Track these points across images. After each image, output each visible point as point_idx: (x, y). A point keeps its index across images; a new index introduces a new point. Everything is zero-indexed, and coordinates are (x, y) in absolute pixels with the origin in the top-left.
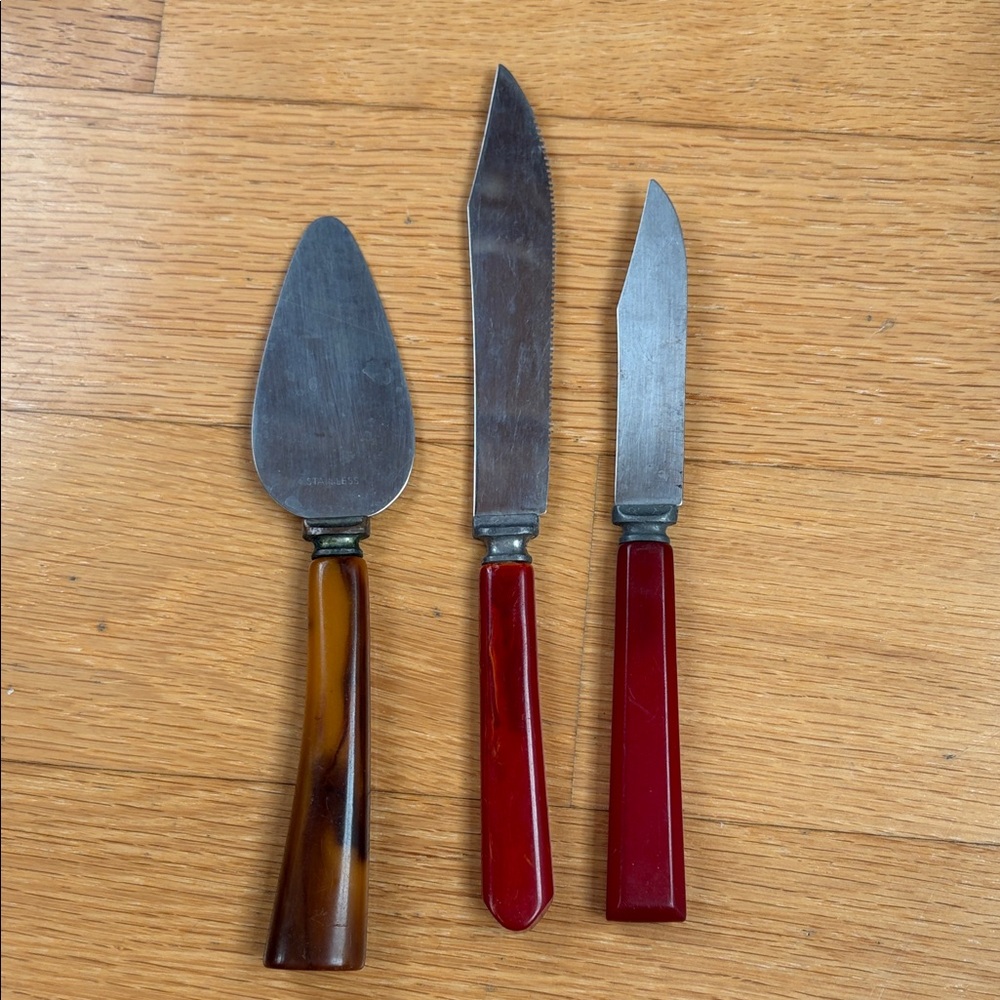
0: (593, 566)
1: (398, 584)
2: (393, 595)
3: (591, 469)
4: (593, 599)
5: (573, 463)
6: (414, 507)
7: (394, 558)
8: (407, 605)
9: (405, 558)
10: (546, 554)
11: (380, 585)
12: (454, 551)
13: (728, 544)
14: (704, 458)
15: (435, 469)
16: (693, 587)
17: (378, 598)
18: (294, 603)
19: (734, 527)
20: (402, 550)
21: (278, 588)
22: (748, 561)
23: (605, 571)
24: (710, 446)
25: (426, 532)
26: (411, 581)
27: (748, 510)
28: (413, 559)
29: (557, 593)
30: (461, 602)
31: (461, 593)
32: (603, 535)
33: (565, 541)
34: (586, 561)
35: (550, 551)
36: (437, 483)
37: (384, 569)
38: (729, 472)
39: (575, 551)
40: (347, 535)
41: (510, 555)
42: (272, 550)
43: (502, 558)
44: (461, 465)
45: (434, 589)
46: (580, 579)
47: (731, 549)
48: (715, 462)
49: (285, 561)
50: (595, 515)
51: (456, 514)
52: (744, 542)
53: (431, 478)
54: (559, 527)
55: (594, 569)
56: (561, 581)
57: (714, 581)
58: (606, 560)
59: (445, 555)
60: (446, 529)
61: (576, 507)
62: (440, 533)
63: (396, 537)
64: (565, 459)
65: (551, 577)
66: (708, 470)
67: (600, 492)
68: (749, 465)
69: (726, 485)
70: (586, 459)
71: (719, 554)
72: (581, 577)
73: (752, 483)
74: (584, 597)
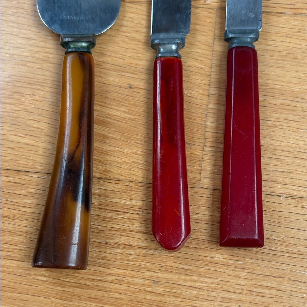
0: (213, 64)
1: (110, 72)
2: (107, 77)
3: (213, 15)
4: (213, 80)
5: (203, 13)
6: (120, 33)
7: (109, 59)
8: (114, 83)
9: (115, 59)
10: (188, 57)
11: (100, 72)
12: (140, 55)
13: (284, 53)
14: (271, 11)
15: (131, 15)
16: (266, 74)
17: (100, 79)
18: (55, 81)
19: (287, 45)
20: (113, 54)
21: (48, 73)
22: (295, 62)
23: (220, 66)
24: (274, 5)
25: (126, 46)
26: (117, 71)
27: (294, 37)
28: (118, 60)
29: (194, 77)
30: (143, 81)
31: (144, 76)
32: (219, 47)
33: (199, 51)
34: (209, 61)
35: (191, 56)
36: (132, 22)
37: (103, 64)
38: (284, 17)
39: (204, 56)
40: (84, 42)
41: (170, 53)
42: (45, 54)
43: (166, 55)
44: (145, 13)
45: (130, 75)
46: (206, 70)
47: (286, 56)
48: (277, 13)
49: (52, 60)
50: (214, 38)
51: (142, 37)
52: (292, 52)
53: (129, 19)
54: (196, 44)
55: (214, 65)
56: (196, 71)
57: (277, 71)
58: (220, 60)
59: (136, 57)
60: (137, 44)
61: (205, 34)
62: (133, 46)
63: (110, 49)
64: (199, 11)
65: (191, 69)
66: (273, 16)
67: (218, 27)
68: (295, 14)
69: (283, 24)
70: (210, 11)
71: (279, 58)
72: (207, 69)
73: (296, 23)
74: (209, 79)
